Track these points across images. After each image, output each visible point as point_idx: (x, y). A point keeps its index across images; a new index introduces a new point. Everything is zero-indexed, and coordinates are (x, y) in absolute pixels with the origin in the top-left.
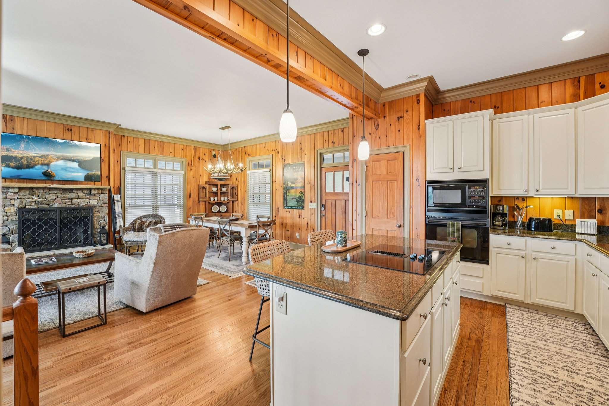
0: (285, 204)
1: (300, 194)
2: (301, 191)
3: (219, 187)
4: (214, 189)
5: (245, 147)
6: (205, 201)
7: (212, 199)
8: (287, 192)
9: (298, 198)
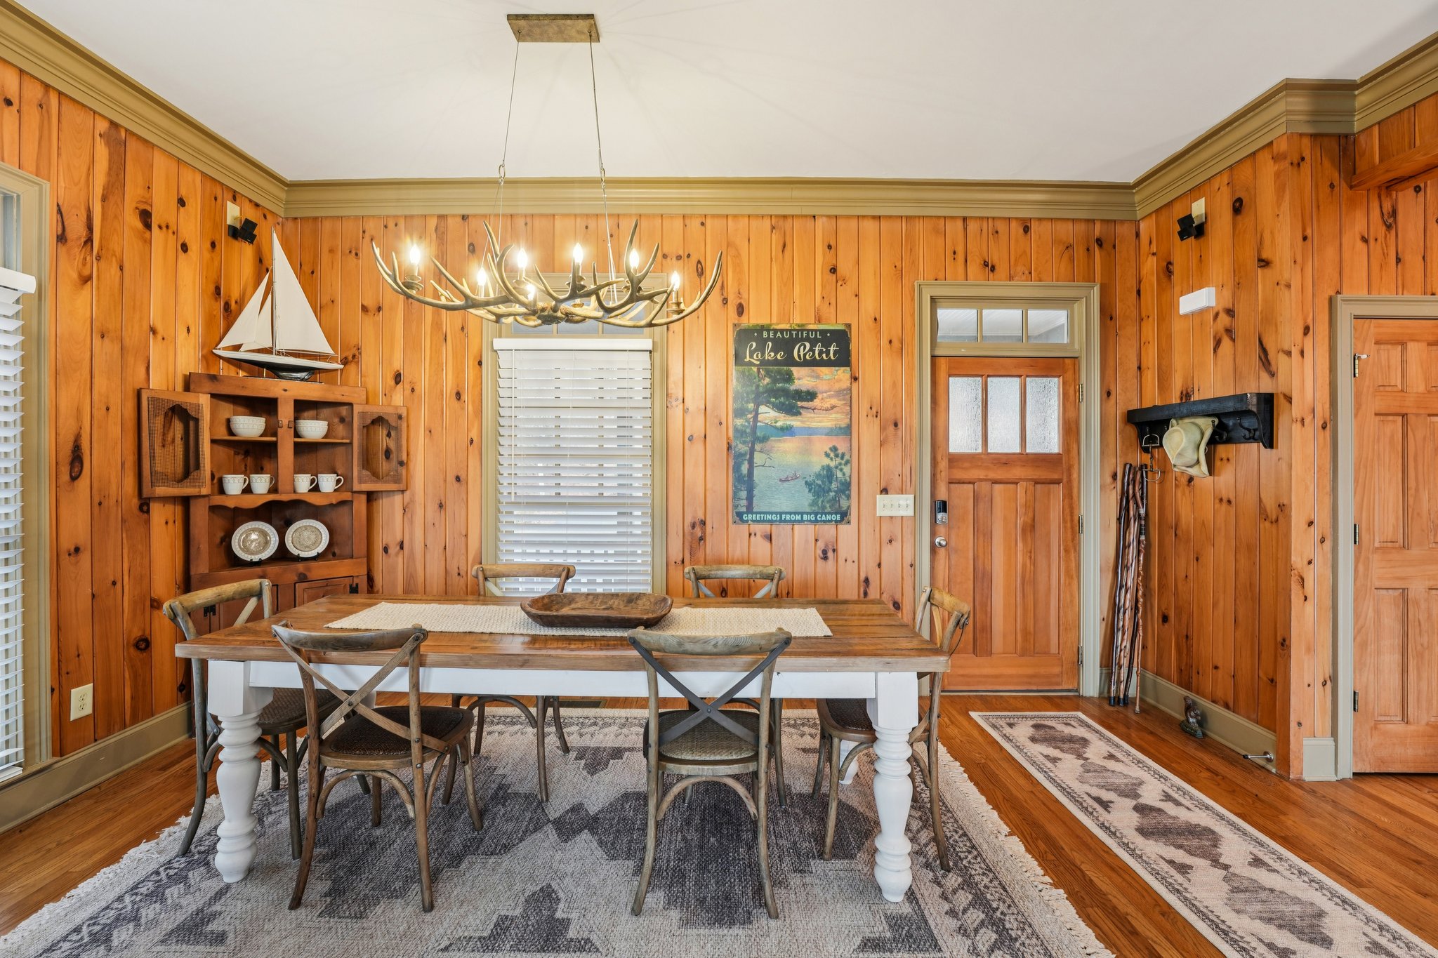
0: (744, 502)
1: (826, 461)
2: (834, 449)
3: (286, 413)
4: (250, 426)
5: (464, 217)
6: (186, 501)
7: (234, 484)
8: (752, 451)
9: (818, 476)
